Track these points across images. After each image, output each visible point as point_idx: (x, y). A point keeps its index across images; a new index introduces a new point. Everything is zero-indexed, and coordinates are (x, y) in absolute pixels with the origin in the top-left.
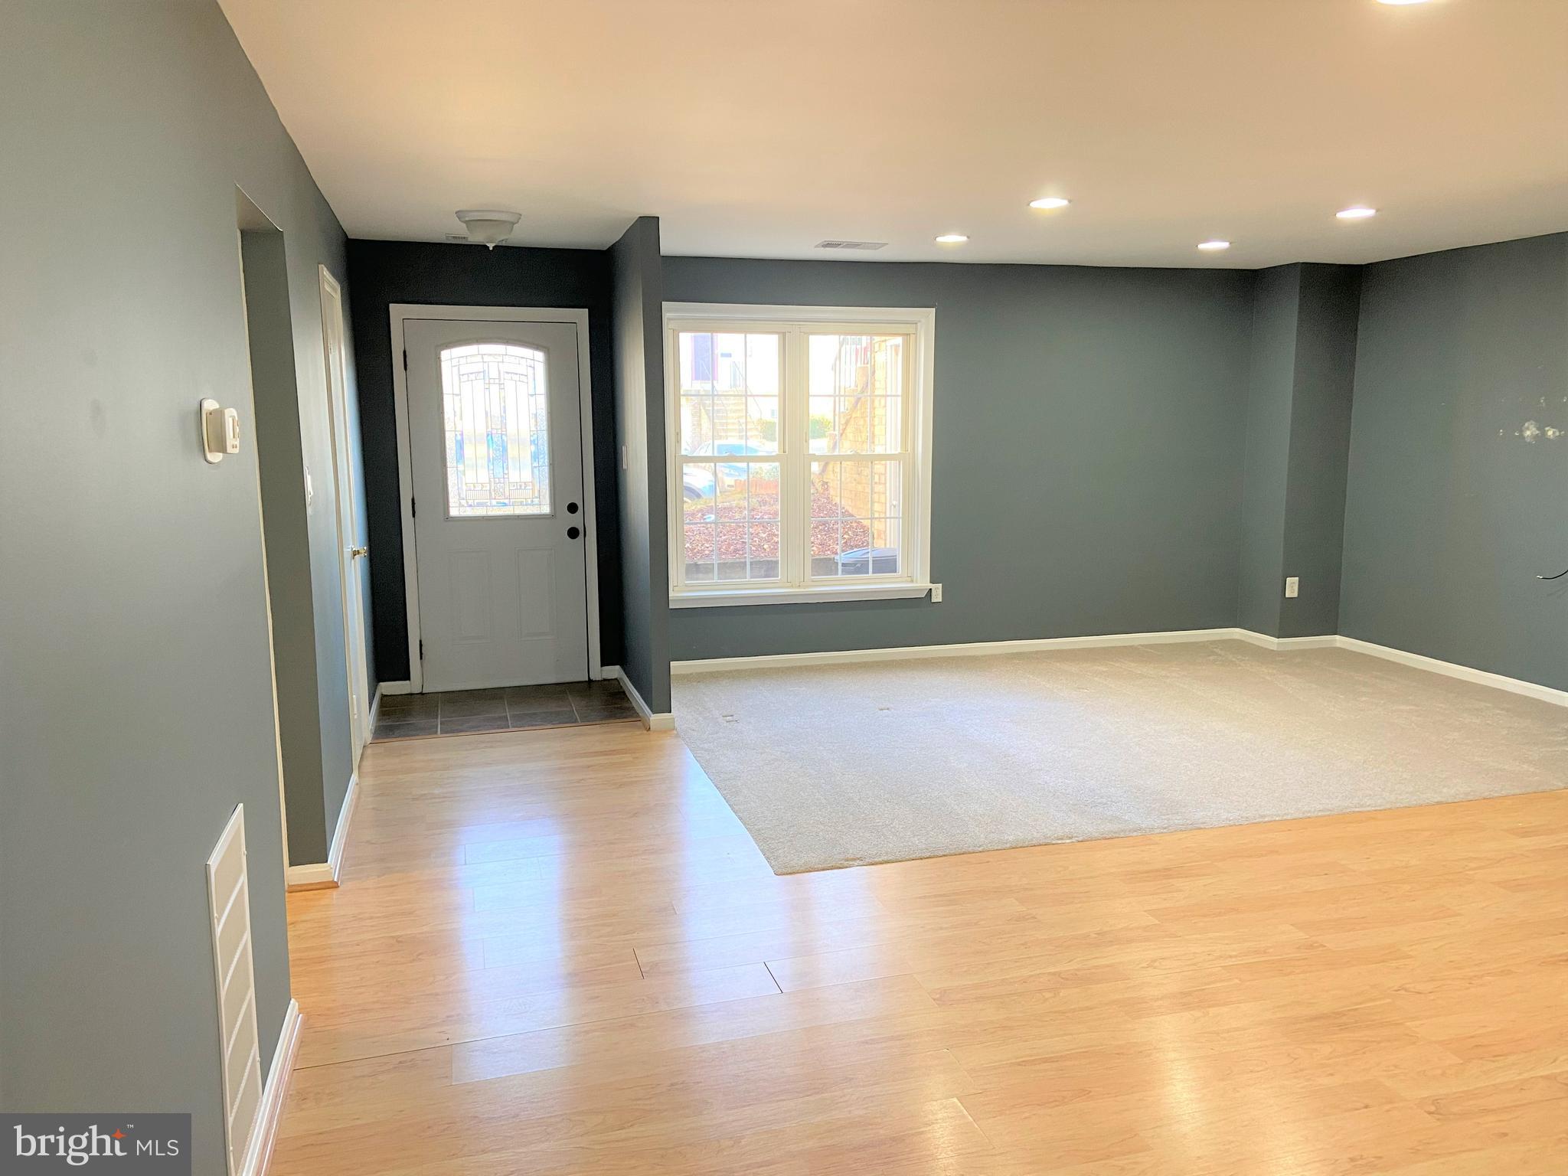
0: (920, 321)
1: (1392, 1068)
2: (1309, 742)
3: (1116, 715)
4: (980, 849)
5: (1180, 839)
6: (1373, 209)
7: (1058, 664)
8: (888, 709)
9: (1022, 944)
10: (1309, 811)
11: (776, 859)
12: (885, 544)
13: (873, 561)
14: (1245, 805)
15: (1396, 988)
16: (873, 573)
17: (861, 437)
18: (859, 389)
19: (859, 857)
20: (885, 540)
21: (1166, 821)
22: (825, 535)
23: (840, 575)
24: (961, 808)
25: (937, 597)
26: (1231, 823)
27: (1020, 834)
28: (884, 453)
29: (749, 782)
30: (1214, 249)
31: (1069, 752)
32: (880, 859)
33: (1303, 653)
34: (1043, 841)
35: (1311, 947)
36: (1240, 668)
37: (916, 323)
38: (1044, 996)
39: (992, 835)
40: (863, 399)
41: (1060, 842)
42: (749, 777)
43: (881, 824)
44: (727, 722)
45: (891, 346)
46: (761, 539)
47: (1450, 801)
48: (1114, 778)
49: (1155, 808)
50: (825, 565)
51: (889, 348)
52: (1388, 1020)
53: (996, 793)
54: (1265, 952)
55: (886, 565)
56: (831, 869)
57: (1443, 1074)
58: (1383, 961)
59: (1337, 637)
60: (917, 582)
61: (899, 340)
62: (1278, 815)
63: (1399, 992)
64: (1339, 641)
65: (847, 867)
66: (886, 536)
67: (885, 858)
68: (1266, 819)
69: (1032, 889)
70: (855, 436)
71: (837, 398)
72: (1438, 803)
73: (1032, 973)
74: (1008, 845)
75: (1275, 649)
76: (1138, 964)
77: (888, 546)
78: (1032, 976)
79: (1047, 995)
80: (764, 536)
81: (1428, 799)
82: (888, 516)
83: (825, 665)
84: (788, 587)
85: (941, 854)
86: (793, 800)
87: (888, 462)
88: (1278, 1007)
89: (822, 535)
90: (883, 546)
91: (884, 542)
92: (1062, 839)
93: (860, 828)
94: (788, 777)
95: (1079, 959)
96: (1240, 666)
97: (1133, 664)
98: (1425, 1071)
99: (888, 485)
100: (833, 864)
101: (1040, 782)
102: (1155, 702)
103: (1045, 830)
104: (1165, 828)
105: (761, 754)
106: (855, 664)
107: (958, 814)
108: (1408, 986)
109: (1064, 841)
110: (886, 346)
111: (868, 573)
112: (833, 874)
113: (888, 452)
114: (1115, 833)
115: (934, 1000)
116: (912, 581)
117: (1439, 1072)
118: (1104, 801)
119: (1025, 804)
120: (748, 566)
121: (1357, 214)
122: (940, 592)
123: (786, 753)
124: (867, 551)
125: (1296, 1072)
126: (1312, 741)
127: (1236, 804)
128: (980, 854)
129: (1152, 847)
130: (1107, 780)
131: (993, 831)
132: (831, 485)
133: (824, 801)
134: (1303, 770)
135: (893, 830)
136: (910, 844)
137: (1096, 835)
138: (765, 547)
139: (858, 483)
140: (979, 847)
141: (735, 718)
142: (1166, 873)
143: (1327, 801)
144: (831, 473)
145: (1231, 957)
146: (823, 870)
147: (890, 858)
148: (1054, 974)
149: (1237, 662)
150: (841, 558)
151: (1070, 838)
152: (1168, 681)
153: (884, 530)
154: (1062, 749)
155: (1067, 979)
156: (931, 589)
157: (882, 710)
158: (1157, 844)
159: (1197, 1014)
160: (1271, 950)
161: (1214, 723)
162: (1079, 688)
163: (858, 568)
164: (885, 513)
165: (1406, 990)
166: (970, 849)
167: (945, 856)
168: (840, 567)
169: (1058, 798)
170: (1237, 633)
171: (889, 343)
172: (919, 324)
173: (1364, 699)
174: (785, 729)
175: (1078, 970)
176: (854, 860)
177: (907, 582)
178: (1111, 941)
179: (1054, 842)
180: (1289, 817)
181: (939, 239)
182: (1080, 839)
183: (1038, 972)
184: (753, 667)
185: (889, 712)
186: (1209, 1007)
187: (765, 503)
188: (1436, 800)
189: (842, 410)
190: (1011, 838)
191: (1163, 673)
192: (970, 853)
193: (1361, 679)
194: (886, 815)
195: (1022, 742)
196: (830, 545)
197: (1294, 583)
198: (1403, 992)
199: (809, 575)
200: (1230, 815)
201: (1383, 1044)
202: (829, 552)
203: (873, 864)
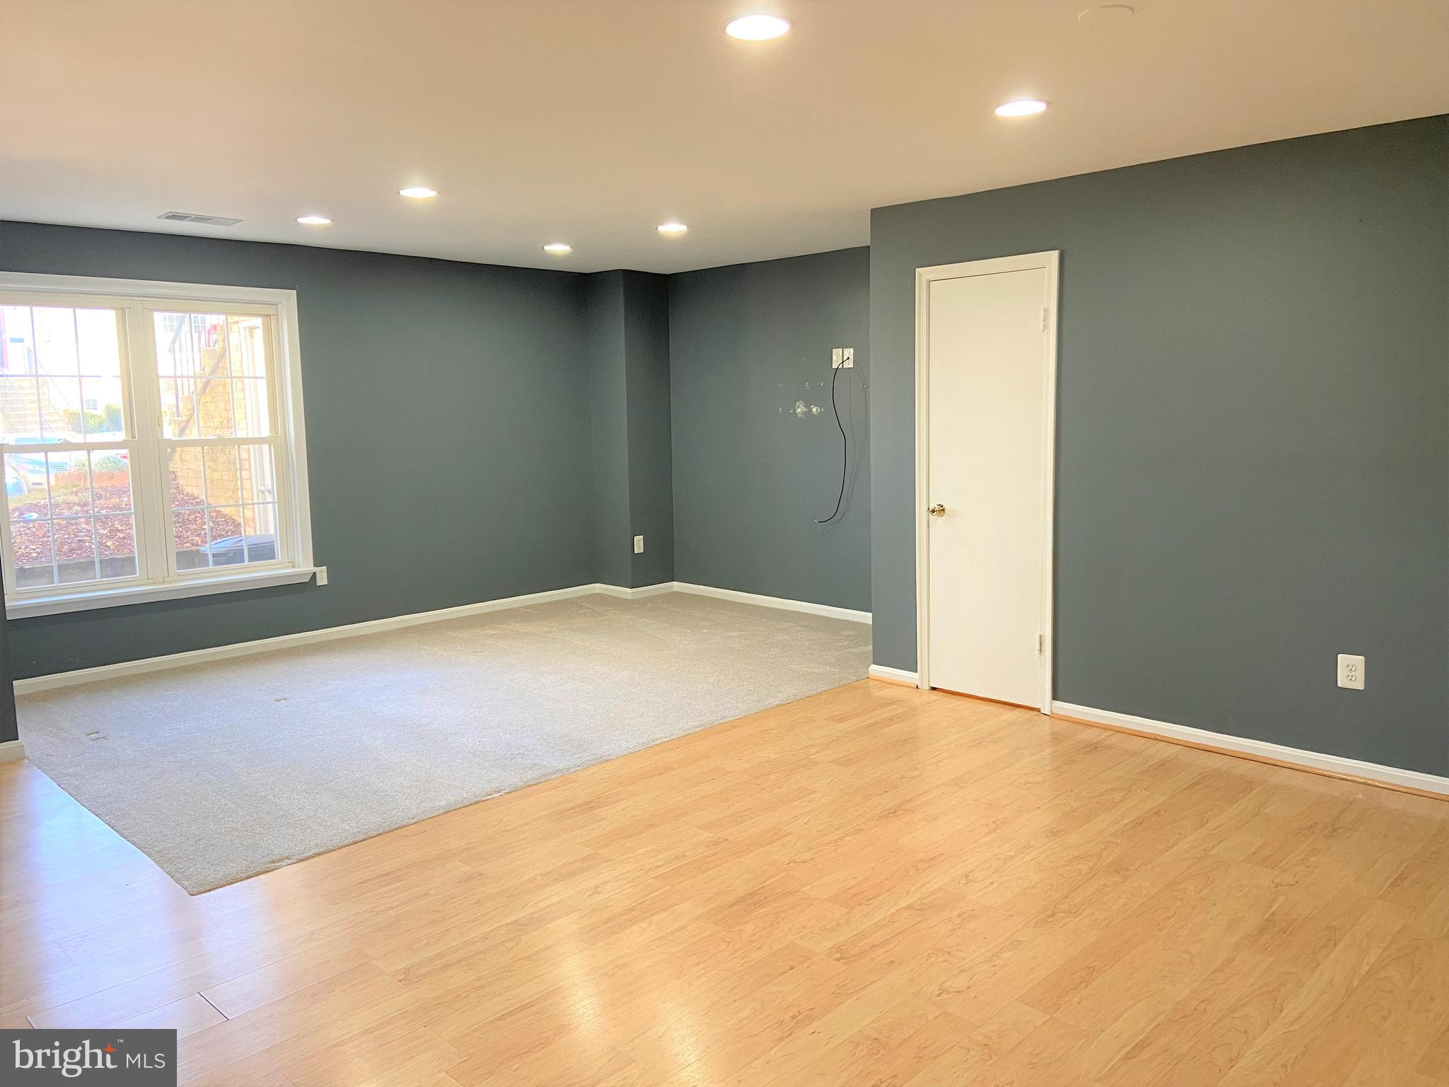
0: (280, 303)
1: (802, 929)
2: (675, 672)
3: (513, 672)
4: (414, 821)
5: (593, 773)
6: (684, 224)
7: (450, 633)
8: (285, 699)
9: (476, 903)
10: (689, 729)
11: (188, 878)
12: (255, 531)
13: (248, 548)
14: (638, 733)
15: (787, 862)
16: (250, 561)
17: (213, 422)
18: (207, 372)
19: (286, 856)
20: (255, 527)
21: (579, 760)
22: (181, 527)
23: (211, 566)
24: (387, 785)
25: (322, 580)
26: (632, 750)
27: (451, 798)
28: (246, 437)
29: (137, 802)
30: (558, 251)
31: (479, 712)
32: (311, 853)
33: (652, 599)
34: (474, 800)
35: (717, 843)
36: (606, 617)
37: (276, 305)
38: (507, 947)
39: (423, 804)
40: (212, 383)
41: (489, 797)
42: (135, 797)
43: (303, 817)
44: (93, 740)
45: (245, 328)
46: (101, 536)
47: (785, 703)
48: (525, 729)
49: (566, 750)
50: (190, 558)
51: (242, 330)
52: (788, 890)
53: (418, 764)
54: (684, 856)
55: (263, 552)
56: (257, 875)
57: (838, 925)
58: (772, 842)
59: (675, 583)
60: (299, 567)
61: (258, 321)
62: (666, 737)
63: (789, 865)
64: (677, 586)
65: (274, 870)
66: (254, 523)
67: (317, 851)
68: (658, 742)
69: (473, 848)
70: (206, 422)
71: (179, 381)
72: (778, 706)
73: (492, 928)
74: (441, 811)
75: (630, 598)
76: (585, 894)
77: (258, 533)
78: (491, 931)
79: (510, 945)
80: (105, 532)
81: (770, 704)
82: (256, 501)
83: (201, 663)
84: (148, 584)
85: (375, 833)
86: (195, 812)
87: (251, 446)
88: (706, 901)
89: (176, 527)
90: (253, 534)
91: (253, 529)
92: (491, 794)
93: (281, 826)
94: (183, 788)
95: (531, 903)
96: (606, 615)
97: (517, 625)
98: (824, 926)
99: (253, 471)
100: (258, 869)
101: (458, 744)
102: (545, 656)
103: (473, 789)
104: (579, 766)
105: (144, 768)
106: (238, 658)
107: (384, 791)
108: (794, 858)
109: (493, 796)
110: (239, 328)
111: (244, 562)
112: (261, 879)
113: (251, 436)
114: (537, 779)
115: (400, 981)
116: (294, 567)
117: (834, 923)
118: (521, 751)
119: (449, 768)
120: (97, 566)
121: (673, 229)
122: (325, 575)
123: (175, 763)
124: (240, 539)
125: (733, 954)
126: (677, 670)
127: (632, 733)
128: (414, 826)
129: (571, 785)
130: (520, 732)
131: (424, 800)
132: (179, 474)
133: (233, 806)
134: (675, 696)
135: (319, 820)
136: (340, 831)
137: (520, 784)
138: (109, 544)
139: (214, 471)
140: (413, 819)
141: (101, 735)
142: (588, 806)
143: (700, 719)
144: (179, 462)
145: (658, 867)
146: (247, 878)
147: (321, 850)
148: (511, 923)
149: (604, 613)
150: (209, 548)
151: (498, 792)
152: (551, 635)
153: (252, 517)
154: (472, 710)
155: (524, 925)
156: (315, 573)
157: (277, 701)
158: (576, 781)
159: (644, 925)
160: (688, 853)
161: (598, 667)
162: (475, 652)
163: (232, 557)
164: (252, 499)
165: (793, 861)
166: (404, 823)
167: (379, 835)
168: (211, 559)
169: (479, 757)
170: (597, 588)
171: (242, 325)
172: (280, 305)
173: (705, 631)
174: (166, 737)
175: (533, 913)
176: (282, 860)
177: (287, 567)
178: (557, 879)
179: (484, 799)
180: (674, 737)
181: (300, 220)
182: (508, 791)
183: (496, 925)
184: (112, 676)
185: (287, 702)
186: (652, 916)
187: (100, 497)
188: (775, 704)
189: (186, 393)
190: (443, 804)
191: (545, 629)
192: (404, 826)
193: (699, 615)
194: (308, 807)
195: (433, 710)
196: (188, 537)
197: (640, 541)
198: (792, 864)
199: (174, 570)
200: (629, 743)
201: (789, 912)
202: (188, 545)
203: (303, 860)
